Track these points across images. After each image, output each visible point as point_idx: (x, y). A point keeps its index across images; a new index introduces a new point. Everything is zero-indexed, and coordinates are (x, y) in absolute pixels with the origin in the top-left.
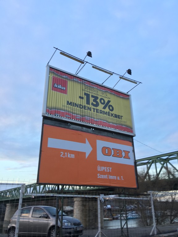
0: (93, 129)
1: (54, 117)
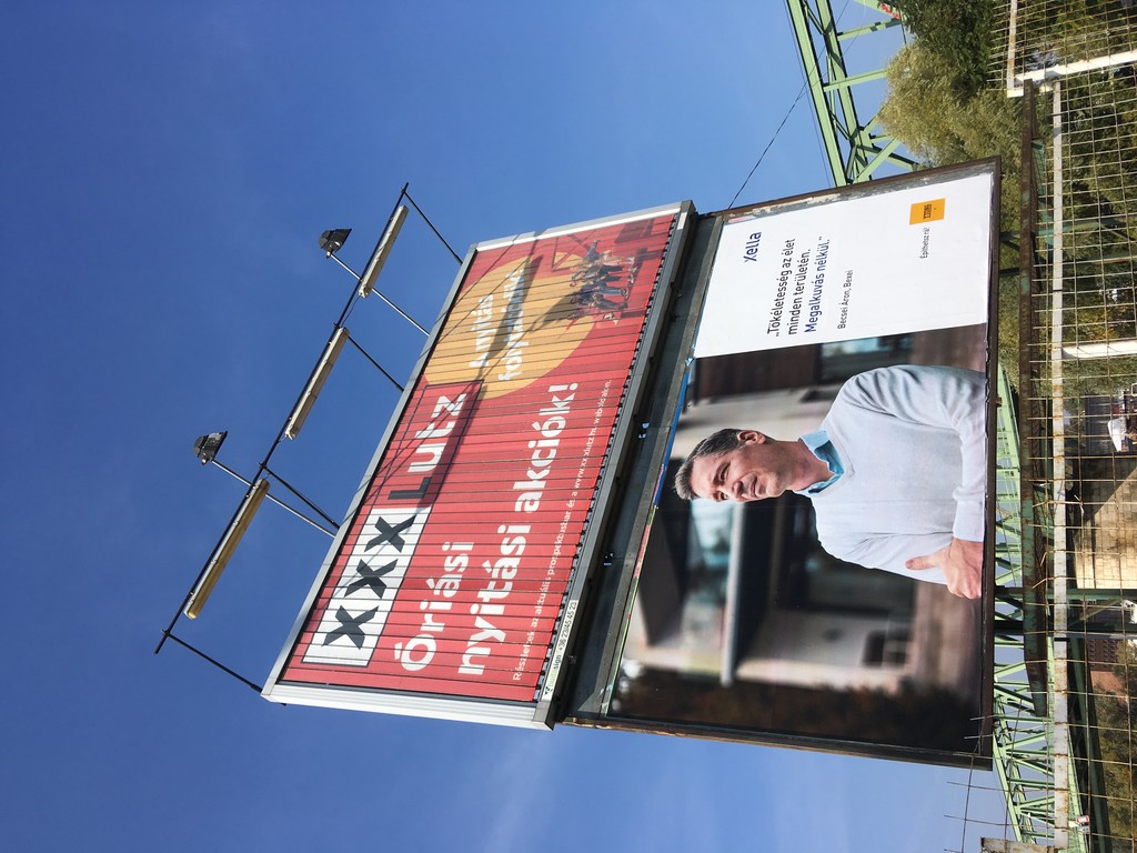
0: (645, 426)
1: (560, 652)
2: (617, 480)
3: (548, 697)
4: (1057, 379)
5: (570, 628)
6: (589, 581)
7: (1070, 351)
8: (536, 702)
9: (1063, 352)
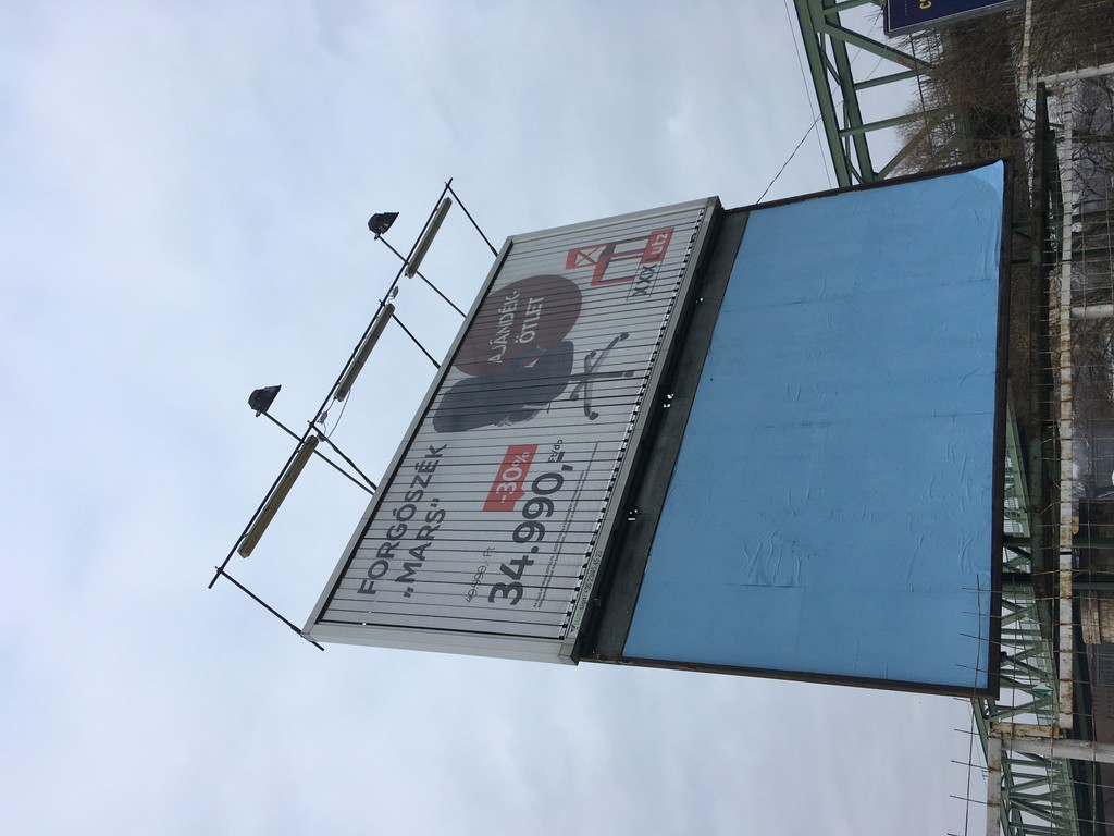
1: (586, 595)
2: (642, 442)
3: (575, 634)
4: (1066, 335)
5: (596, 573)
6: (614, 533)
7: (1079, 311)
8: (561, 638)
9: (1071, 313)
